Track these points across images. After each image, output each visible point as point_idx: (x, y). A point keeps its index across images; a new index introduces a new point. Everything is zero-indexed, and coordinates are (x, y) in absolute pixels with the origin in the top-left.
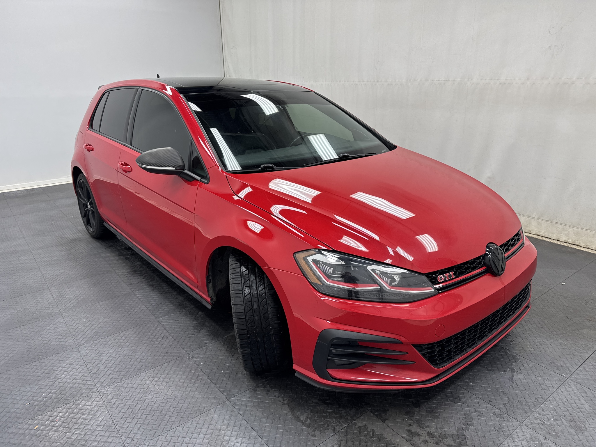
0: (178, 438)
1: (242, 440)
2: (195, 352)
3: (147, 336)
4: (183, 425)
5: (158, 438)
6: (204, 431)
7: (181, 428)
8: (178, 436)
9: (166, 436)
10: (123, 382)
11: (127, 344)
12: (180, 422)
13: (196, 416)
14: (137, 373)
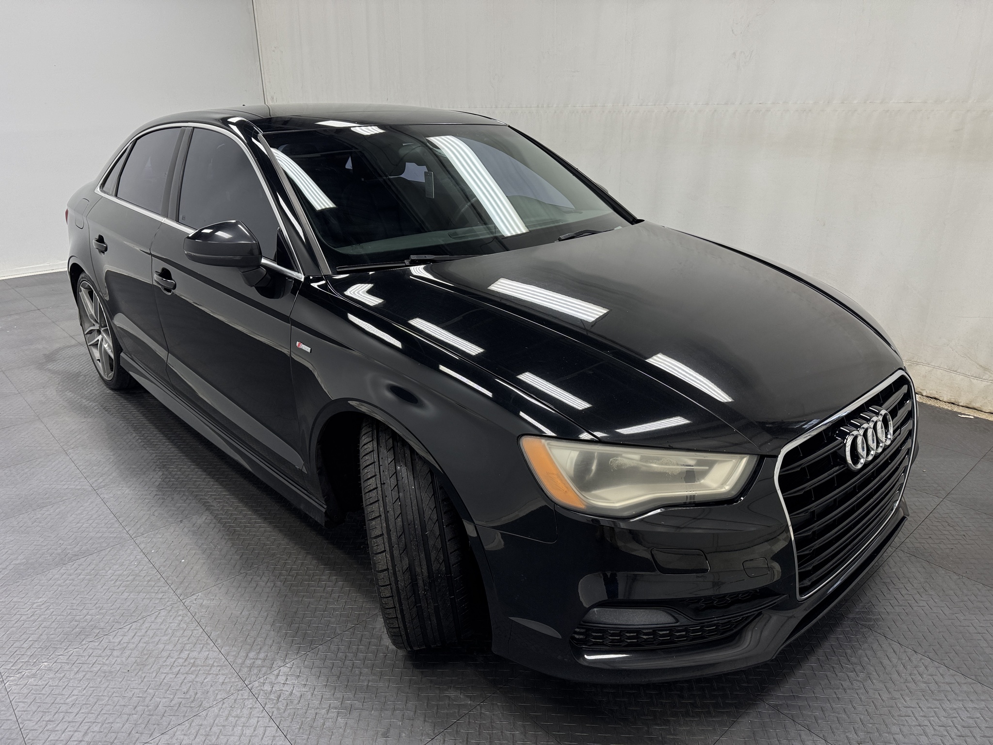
0: (89, 656)
1: (189, 654)
2: (145, 536)
3: (73, 516)
4: (102, 638)
5: (57, 658)
6: (131, 646)
7: (97, 644)
8: (90, 654)
9: (70, 656)
10: (18, 584)
11: (38, 529)
12: (96, 636)
13: (125, 625)
14: (45, 570)
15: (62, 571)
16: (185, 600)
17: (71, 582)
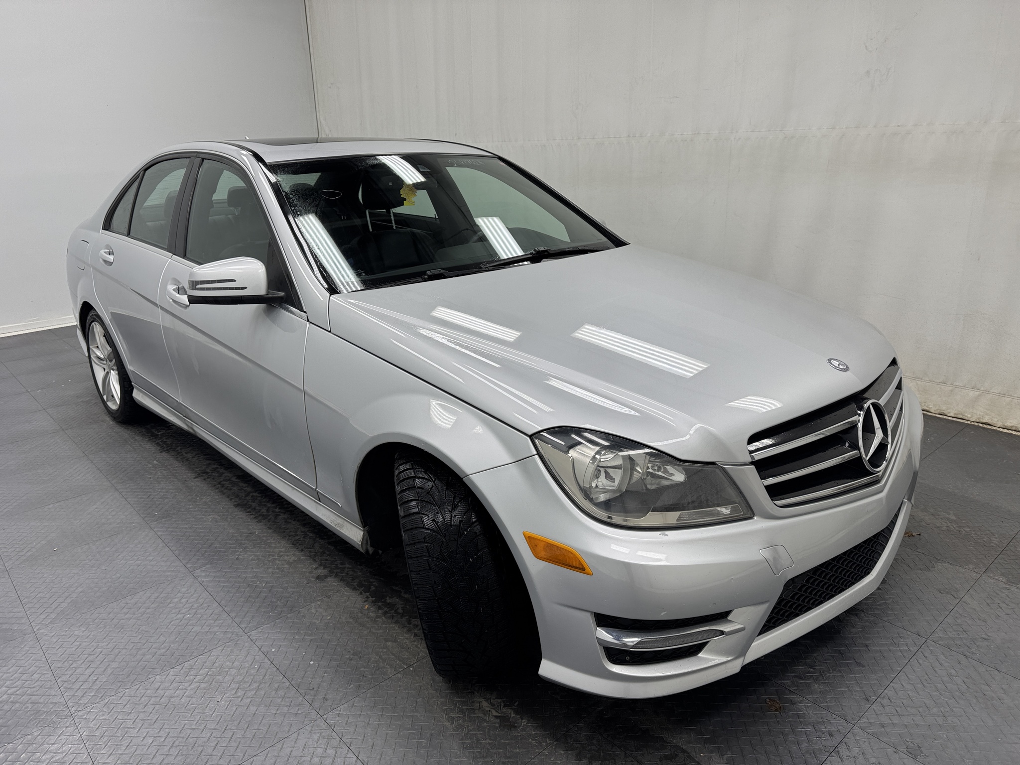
2: (260, 630)
11: (132, 621)
13: (260, 750)
15: (171, 678)
16: (325, 716)
17: (184, 691)
